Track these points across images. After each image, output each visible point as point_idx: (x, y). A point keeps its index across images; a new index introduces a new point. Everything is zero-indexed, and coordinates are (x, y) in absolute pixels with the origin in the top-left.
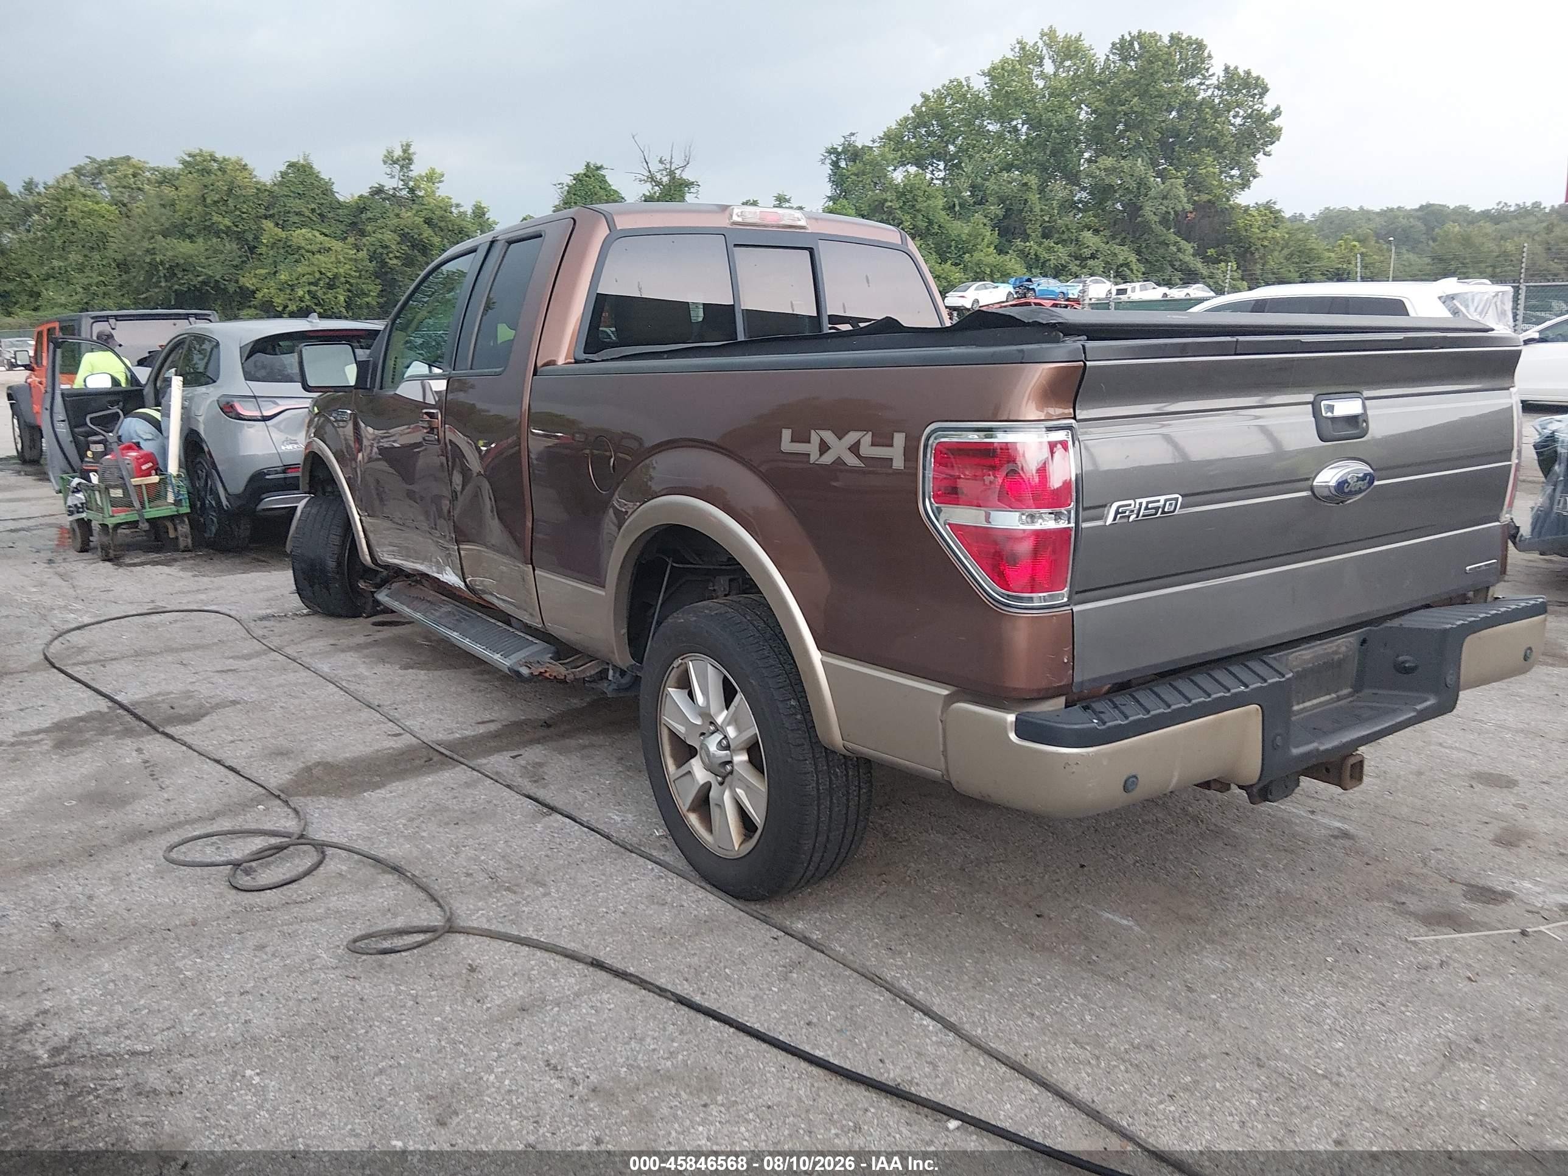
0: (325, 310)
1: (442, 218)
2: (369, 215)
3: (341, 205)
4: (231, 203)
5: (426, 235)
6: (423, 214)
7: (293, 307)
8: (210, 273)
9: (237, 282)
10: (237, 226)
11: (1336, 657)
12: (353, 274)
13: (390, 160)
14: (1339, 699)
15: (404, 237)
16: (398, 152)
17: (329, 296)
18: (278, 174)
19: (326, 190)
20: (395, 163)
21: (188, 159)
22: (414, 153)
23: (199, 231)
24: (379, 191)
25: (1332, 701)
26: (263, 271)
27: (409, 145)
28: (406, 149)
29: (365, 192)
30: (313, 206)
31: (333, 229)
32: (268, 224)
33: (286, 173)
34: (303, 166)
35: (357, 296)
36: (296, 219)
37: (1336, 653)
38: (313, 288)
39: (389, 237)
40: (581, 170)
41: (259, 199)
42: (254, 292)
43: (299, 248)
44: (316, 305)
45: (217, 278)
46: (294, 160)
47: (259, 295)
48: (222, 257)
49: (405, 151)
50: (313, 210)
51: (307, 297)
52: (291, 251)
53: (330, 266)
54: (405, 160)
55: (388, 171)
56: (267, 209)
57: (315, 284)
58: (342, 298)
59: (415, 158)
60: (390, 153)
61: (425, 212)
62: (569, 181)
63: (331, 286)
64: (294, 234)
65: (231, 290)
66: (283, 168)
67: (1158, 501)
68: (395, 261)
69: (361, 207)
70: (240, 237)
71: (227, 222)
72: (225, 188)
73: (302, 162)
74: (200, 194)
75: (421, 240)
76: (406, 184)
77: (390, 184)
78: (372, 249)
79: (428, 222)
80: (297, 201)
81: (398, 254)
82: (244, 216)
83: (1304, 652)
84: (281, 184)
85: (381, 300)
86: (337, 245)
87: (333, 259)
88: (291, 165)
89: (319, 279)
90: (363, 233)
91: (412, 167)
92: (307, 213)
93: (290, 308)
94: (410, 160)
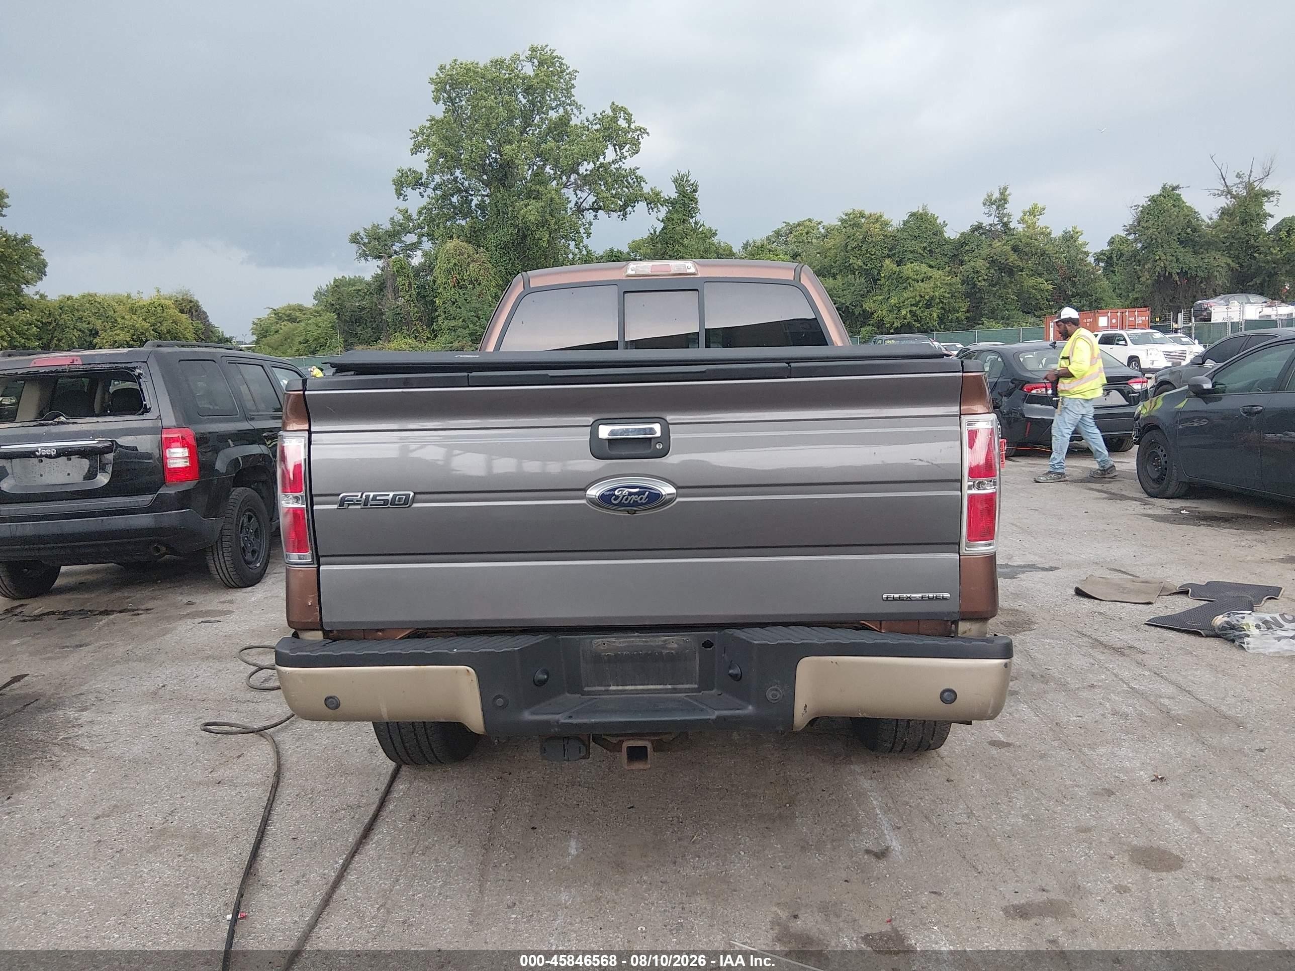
0: (922, 325)
1: (1028, 244)
2: (967, 248)
3: (947, 242)
4: (864, 248)
5: (1011, 260)
6: (1012, 243)
7: (897, 324)
8: (843, 301)
9: (862, 306)
10: (867, 265)
11: (665, 652)
12: (947, 295)
13: (989, 202)
14: (674, 691)
15: (993, 262)
16: (996, 195)
17: (926, 314)
18: (902, 223)
19: (938, 232)
20: (992, 204)
21: (844, 217)
22: (1009, 195)
23: (841, 271)
24: (978, 227)
25: (666, 691)
26: (880, 298)
27: (1005, 189)
28: (1003, 193)
29: (967, 229)
30: (925, 244)
31: (938, 261)
32: (888, 261)
33: (908, 222)
34: (921, 214)
35: (949, 311)
36: (910, 256)
37: (664, 647)
38: (914, 308)
39: (981, 264)
40: (1156, 191)
41: (885, 243)
42: (872, 313)
43: (908, 278)
44: (915, 321)
45: (848, 304)
46: (915, 210)
47: (875, 315)
48: (853, 289)
49: (1001, 194)
50: (925, 248)
51: (909, 315)
52: (901, 281)
53: (928, 290)
54: (1000, 202)
55: (987, 211)
56: (890, 250)
57: (916, 305)
58: (935, 315)
59: (1010, 199)
60: (989, 196)
61: (1013, 241)
62: (1144, 202)
63: (928, 306)
64: (905, 268)
65: (857, 313)
66: (906, 218)
67: (388, 495)
68: (983, 283)
69: (963, 242)
70: (867, 273)
71: (860, 263)
72: (861, 237)
73: (921, 211)
74: (844, 243)
75: (1007, 264)
76: (1001, 220)
77: (987, 221)
78: (966, 274)
79: (1015, 249)
80: (913, 242)
81: (986, 277)
82: (873, 257)
83: (614, 640)
84: (903, 230)
85: (968, 315)
86: (936, 273)
87: (932, 285)
88: (913, 215)
89: (920, 301)
90: (962, 263)
91: (1006, 206)
92: (920, 251)
93: (895, 325)
94: (1005, 200)
